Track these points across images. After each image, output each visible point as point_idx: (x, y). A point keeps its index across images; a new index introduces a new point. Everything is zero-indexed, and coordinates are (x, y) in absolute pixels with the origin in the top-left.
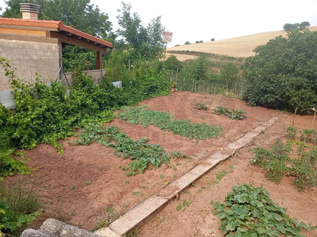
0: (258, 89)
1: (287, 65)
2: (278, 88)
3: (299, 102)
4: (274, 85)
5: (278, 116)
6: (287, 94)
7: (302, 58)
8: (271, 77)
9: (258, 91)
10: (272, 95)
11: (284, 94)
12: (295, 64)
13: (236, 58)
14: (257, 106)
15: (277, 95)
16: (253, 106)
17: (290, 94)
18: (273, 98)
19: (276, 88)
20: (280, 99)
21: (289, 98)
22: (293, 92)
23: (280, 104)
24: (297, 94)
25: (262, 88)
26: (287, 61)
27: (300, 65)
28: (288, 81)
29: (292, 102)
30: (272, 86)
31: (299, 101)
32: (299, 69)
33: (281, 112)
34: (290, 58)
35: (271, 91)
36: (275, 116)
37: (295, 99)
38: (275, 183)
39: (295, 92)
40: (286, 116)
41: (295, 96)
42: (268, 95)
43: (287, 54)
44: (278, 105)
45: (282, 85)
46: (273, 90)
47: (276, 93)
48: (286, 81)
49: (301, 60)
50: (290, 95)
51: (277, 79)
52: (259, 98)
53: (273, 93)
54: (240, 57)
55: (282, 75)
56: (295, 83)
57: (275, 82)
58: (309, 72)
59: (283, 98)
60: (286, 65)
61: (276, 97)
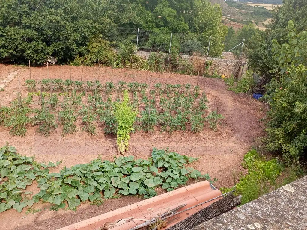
1: (13, 17)
2: (10, 41)
3: (33, 55)
4: (4, 39)
5: (16, 71)
6: (20, 48)
7: (26, 9)
10: (5, 49)
11: (17, 47)
12: (21, 16)
15: (10, 49)
17: (23, 47)
18: (7, 52)
19: (8, 42)
20: (15, 53)
21: (23, 51)
22: (25, 45)
23: (16, 59)
24: (30, 47)
26: (11, 13)
27: (26, 17)
28: (18, 33)
29: (27, 55)
30: (3, 40)
31: (33, 53)
32: (26, 21)
33: (20, 67)
34: (14, 9)
35: (3, 45)
36: (14, 71)
37: (29, 53)
38: (21, 137)
39: (28, 45)
40: (25, 70)
41: (29, 49)
43: (9, 5)
45: (13, 38)
46: (4, 44)
47: (9, 47)
48: (16, 34)
49: (26, 11)
50: (23, 49)
51: (6, 32)
53: (6, 47)
55: (9, 28)
56: (25, 36)
57: (5, 36)
58: (35, 24)
59: (17, 52)
60: (12, 16)
61: (10, 51)
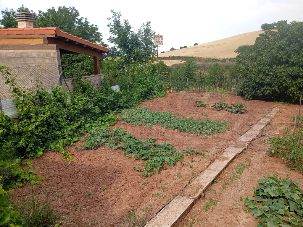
0: (253, 83)
1: (282, 57)
2: (275, 79)
3: (297, 92)
4: (269, 77)
5: (277, 107)
6: (284, 85)
7: (295, 48)
8: (266, 70)
9: (253, 84)
10: (268, 87)
11: (281, 84)
12: (289, 56)
13: (220, 60)
14: (253, 99)
15: (274, 86)
16: (250, 99)
17: (287, 84)
18: (270, 90)
19: (273, 80)
20: (277, 90)
21: (286, 88)
22: (290, 82)
23: (277, 96)
24: (295, 84)
25: (258, 81)
26: (280, 53)
27: (294, 55)
28: (284, 72)
29: (290, 93)
30: (268, 78)
31: (296, 90)
32: (294, 59)
33: (279, 104)
34: (283, 49)
35: (267, 83)
36: (275, 107)
37: (293, 90)
39: (292, 82)
40: (285, 106)
41: (293, 86)
42: (265, 88)
43: (280, 46)
44: (276, 97)
45: (279, 77)
46: (269, 82)
47: (273, 85)
48: (282, 72)
49: (295, 50)
50: (287, 86)
51: (273, 71)
52: (255, 92)
53: (270, 85)
54: (223, 58)
55: (277, 67)
56: (291, 73)
57: (271, 74)
59: (280, 89)
60: (280, 56)
61: (273, 89)
